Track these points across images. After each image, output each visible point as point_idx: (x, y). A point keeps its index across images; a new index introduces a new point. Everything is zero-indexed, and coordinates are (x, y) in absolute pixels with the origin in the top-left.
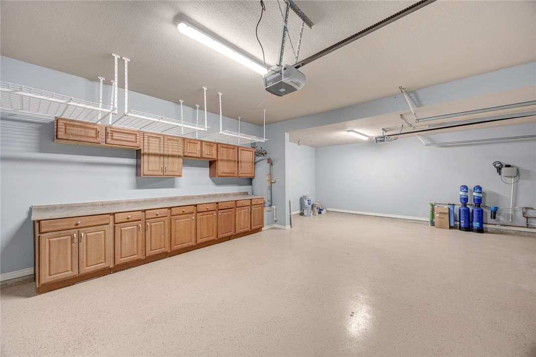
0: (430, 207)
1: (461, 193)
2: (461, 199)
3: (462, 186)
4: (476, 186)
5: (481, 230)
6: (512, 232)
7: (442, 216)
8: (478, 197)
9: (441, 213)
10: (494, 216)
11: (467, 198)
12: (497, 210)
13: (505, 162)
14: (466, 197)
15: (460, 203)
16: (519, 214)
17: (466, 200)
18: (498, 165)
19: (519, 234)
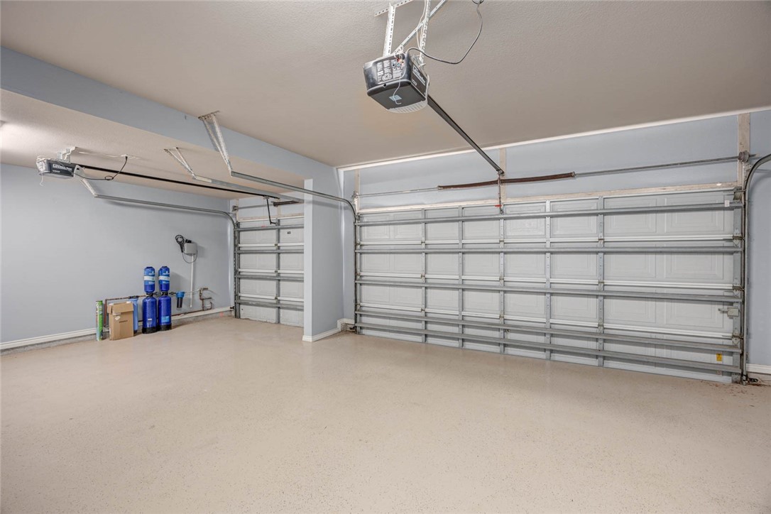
0: (99, 307)
1: (147, 278)
2: (146, 286)
3: (148, 268)
4: (163, 267)
5: (168, 327)
6: (191, 319)
7: (125, 317)
8: (166, 281)
9: (122, 313)
10: (179, 305)
11: (154, 285)
12: (183, 296)
13: (186, 237)
14: (152, 283)
15: (145, 294)
16: (197, 297)
17: (153, 287)
18: (180, 240)
19: (196, 320)
